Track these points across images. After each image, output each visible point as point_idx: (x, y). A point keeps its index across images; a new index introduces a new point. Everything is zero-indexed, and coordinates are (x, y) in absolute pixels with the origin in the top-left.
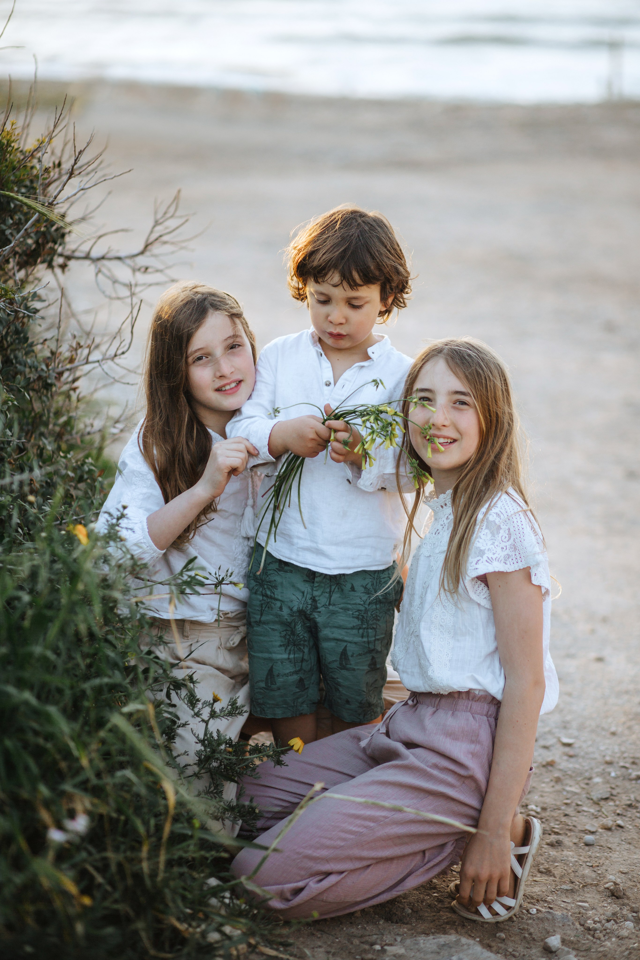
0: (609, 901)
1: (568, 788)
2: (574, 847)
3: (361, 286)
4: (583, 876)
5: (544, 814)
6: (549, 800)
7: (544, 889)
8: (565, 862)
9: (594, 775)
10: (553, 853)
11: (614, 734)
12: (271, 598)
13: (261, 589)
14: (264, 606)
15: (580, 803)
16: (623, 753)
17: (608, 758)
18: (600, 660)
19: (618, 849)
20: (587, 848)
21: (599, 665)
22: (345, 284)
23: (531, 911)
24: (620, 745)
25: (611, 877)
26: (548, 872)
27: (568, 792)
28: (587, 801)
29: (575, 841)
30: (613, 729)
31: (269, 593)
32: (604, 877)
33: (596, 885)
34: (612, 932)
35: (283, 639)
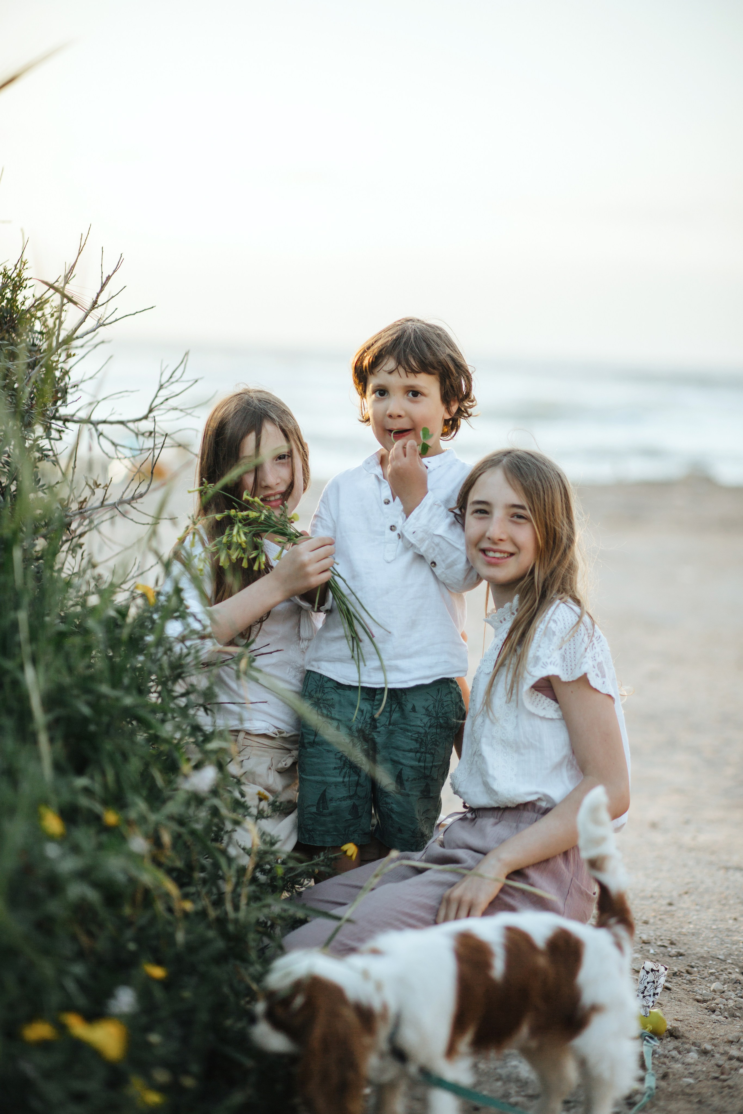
12: (327, 717)
31: (325, 712)
35: (339, 761)
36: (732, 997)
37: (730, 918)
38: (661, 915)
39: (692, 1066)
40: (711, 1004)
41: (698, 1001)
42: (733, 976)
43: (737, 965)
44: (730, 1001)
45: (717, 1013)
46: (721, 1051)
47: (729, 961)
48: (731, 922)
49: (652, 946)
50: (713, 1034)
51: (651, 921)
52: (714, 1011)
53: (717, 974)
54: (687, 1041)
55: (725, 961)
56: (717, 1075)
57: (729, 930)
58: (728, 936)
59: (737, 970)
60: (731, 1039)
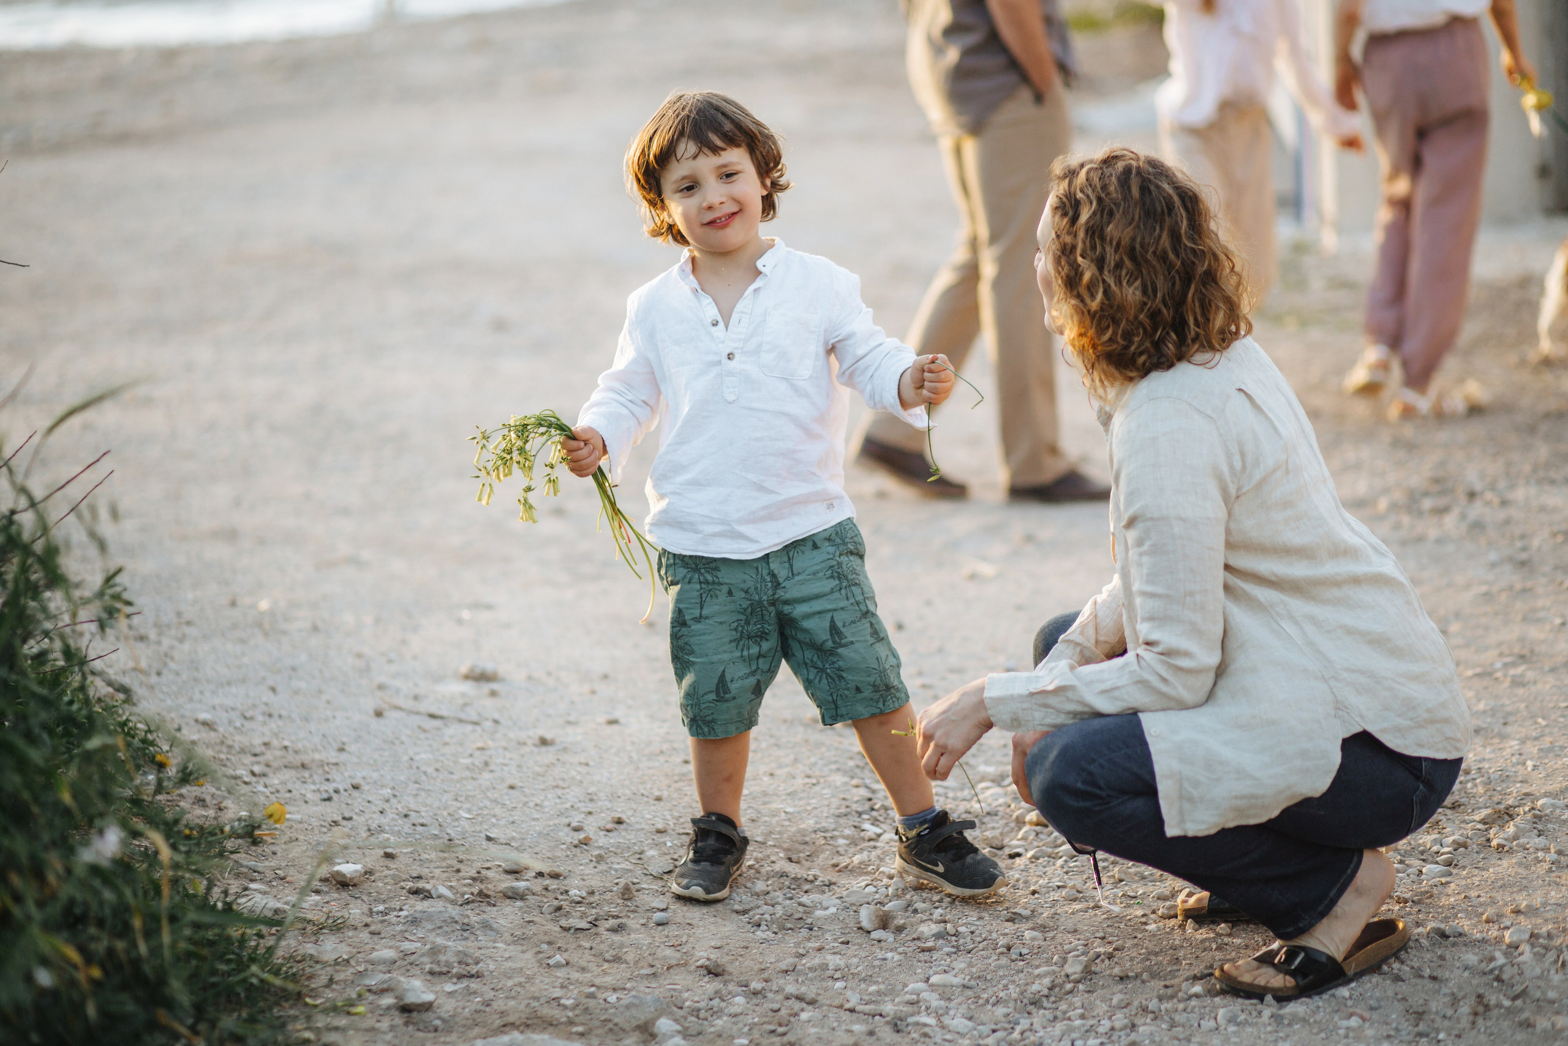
0: (706, 979)
1: (616, 866)
2: (643, 929)
3: (724, 149)
4: (665, 958)
5: (592, 899)
6: (595, 883)
7: (619, 977)
8: (637, 946)
9: (646, 848)
10: (616, 938)
11: (659, 799)
12: (714, 583)
13: (697, 576)
14: (704, 596)
15: (636, 881)
16: (678, 818)
17: (660, 826)
18: (613, 722)
19: (701, 923)
20: (660, 928)
21: (615, 727)
22: (706, 150)
23: (609, 999)
24: (670, 810)
25: (702, 953)
26: (617, 959)
27: (616, 870)
28: (645, 878)
29: (643, 921)
30: (657, 793)
31: (709, 578)
32: (693, 955)
33: (685, 964)
34: (721, 1010)
35: (734, 633)
36: (780, 900)
37: (765, 773)
38: (676, 782)
39: (741, 1017)
40: (754, 915)
41: (737, 912)
42: (777, 867)
43: (779, 847)
44: (778, 907)
45: (763, 927)
46: (775, 988)
47: (770, 843)
48: (766, 779)
49: (670, 835)
50: (761, 963)
51: (665, 794)
52: (759, 925)
53: (757, 866)
54: (730, 977)
55: (764, 843)
56: (772, 1027)
57: (765, 794)
58: (764, 803)
59: (782, 855)
60: (785, 968)
